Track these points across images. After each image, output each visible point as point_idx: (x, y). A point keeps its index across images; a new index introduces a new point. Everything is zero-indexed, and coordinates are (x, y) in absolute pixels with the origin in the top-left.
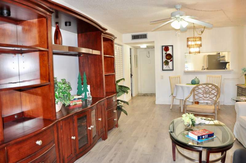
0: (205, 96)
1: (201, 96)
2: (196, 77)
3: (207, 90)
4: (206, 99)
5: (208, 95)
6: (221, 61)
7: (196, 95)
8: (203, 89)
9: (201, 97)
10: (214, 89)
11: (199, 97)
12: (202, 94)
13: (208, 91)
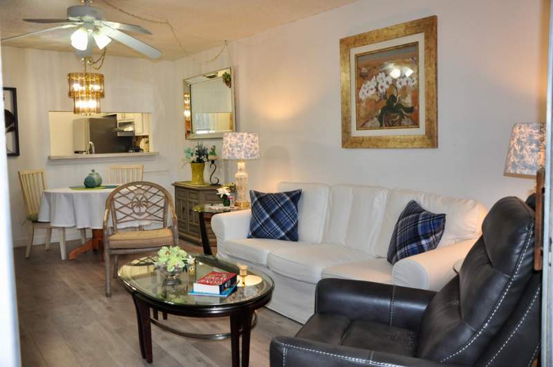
0: (137, 210)
1: (129, 211)
2: (93, 171)
3: (140, 197)
4: (141, 218)
5: (143, 209)
6: (119, 135)
7: (118, 210)
8: (131, 196)
9: (128, 215)
10: (155, 194)
11: (125, 215)
12: (129, 208)
13: (142, 198)
